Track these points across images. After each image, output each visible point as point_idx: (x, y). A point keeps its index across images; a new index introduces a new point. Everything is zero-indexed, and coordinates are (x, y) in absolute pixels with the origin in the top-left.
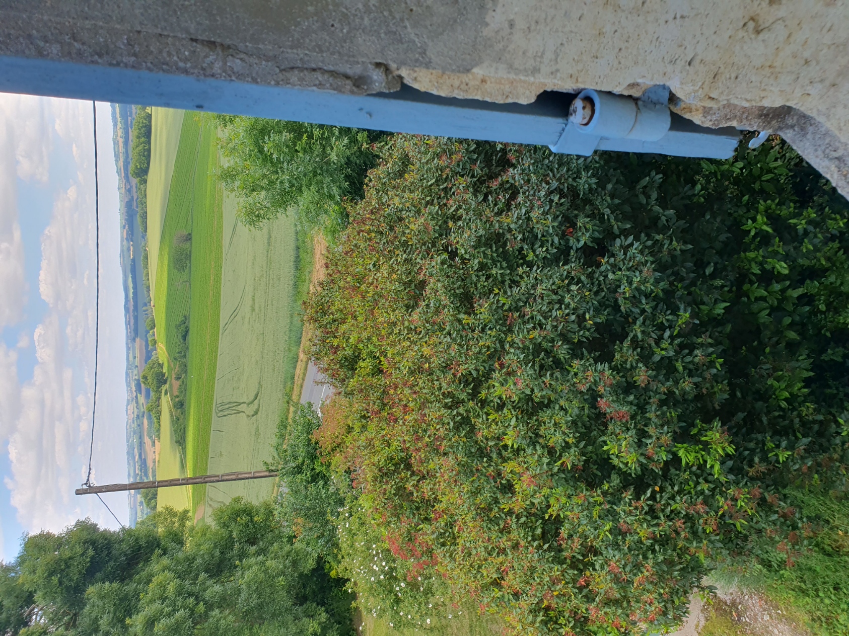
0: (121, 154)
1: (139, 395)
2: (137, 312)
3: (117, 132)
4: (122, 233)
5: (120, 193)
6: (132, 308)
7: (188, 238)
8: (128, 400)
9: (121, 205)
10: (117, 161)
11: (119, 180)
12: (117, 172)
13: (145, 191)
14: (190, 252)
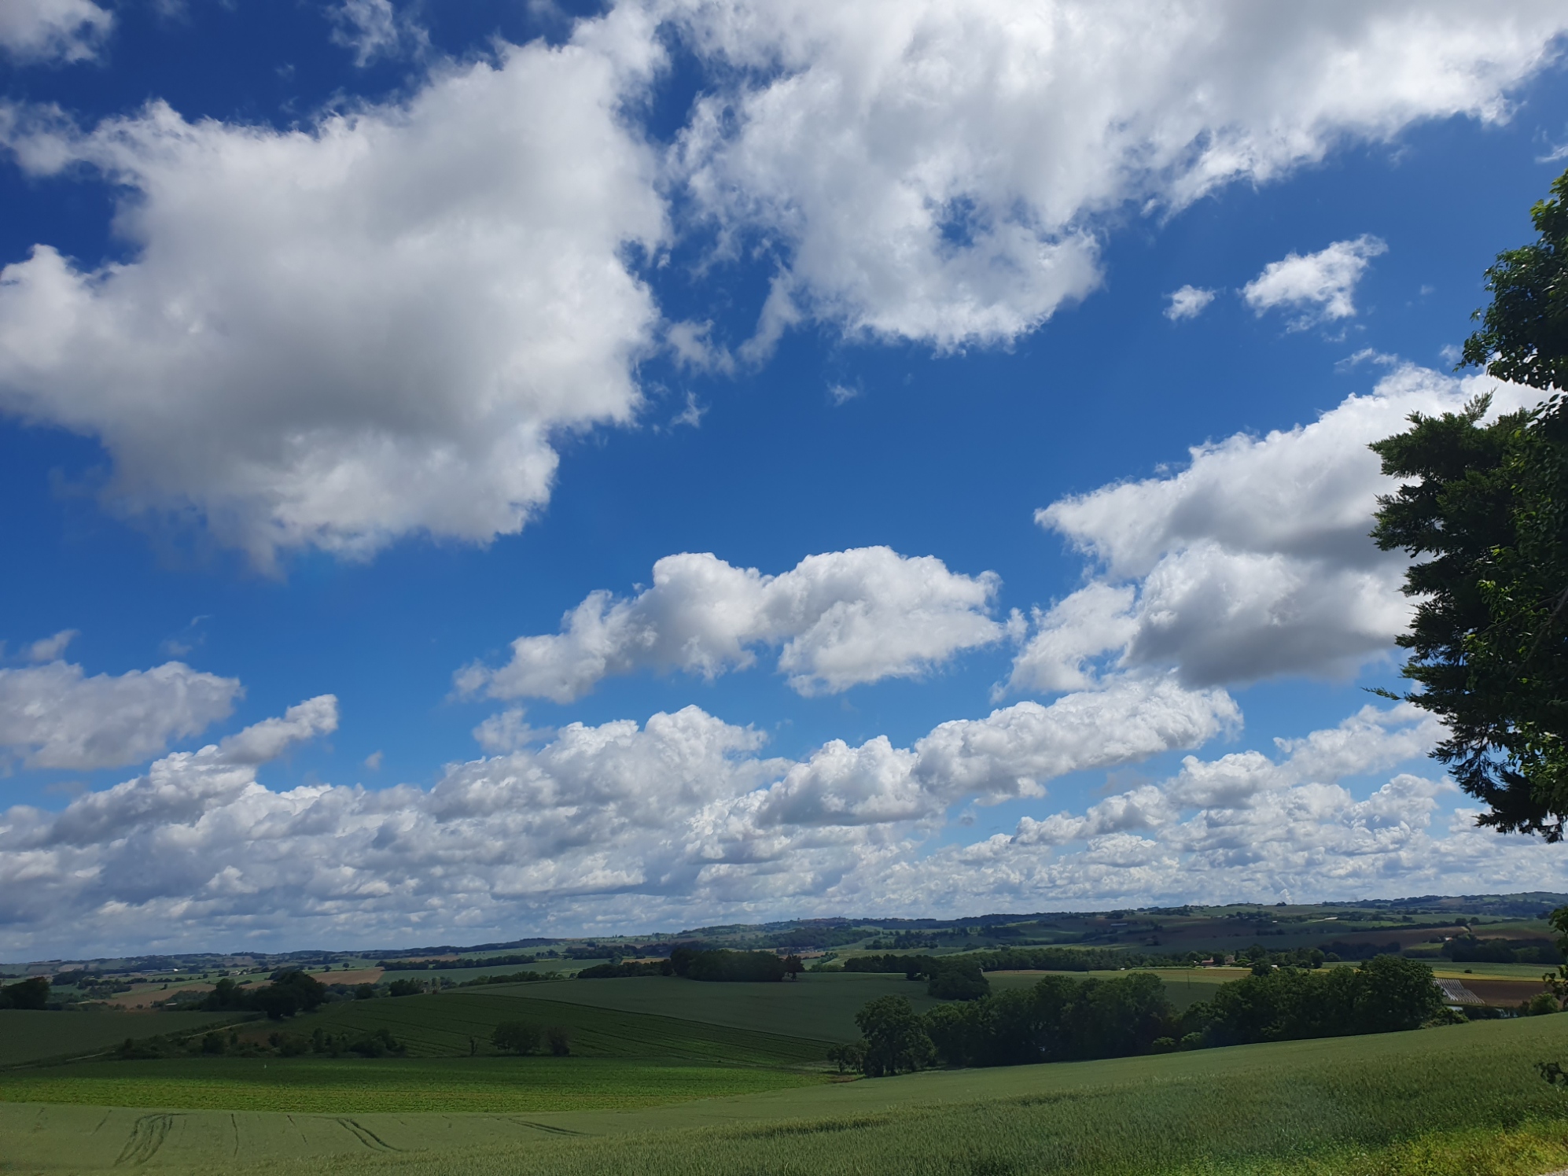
0: (714, 938)
1: (269, 974)
2: (434, 968)
3: (751, 930)
4: (581, 941)
5: (649, 937)
6: (442, 959)
7: (559, 1050)
8: (263, 956)
9: (631, 938)
10: (703, 930)
11: (672, 935)
12: (685, 932)
13: (651, 974)
14: (532, 1055)
